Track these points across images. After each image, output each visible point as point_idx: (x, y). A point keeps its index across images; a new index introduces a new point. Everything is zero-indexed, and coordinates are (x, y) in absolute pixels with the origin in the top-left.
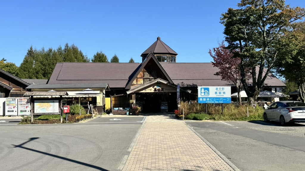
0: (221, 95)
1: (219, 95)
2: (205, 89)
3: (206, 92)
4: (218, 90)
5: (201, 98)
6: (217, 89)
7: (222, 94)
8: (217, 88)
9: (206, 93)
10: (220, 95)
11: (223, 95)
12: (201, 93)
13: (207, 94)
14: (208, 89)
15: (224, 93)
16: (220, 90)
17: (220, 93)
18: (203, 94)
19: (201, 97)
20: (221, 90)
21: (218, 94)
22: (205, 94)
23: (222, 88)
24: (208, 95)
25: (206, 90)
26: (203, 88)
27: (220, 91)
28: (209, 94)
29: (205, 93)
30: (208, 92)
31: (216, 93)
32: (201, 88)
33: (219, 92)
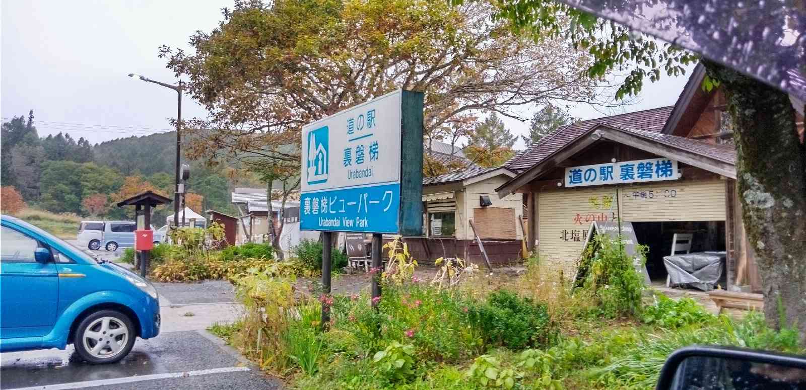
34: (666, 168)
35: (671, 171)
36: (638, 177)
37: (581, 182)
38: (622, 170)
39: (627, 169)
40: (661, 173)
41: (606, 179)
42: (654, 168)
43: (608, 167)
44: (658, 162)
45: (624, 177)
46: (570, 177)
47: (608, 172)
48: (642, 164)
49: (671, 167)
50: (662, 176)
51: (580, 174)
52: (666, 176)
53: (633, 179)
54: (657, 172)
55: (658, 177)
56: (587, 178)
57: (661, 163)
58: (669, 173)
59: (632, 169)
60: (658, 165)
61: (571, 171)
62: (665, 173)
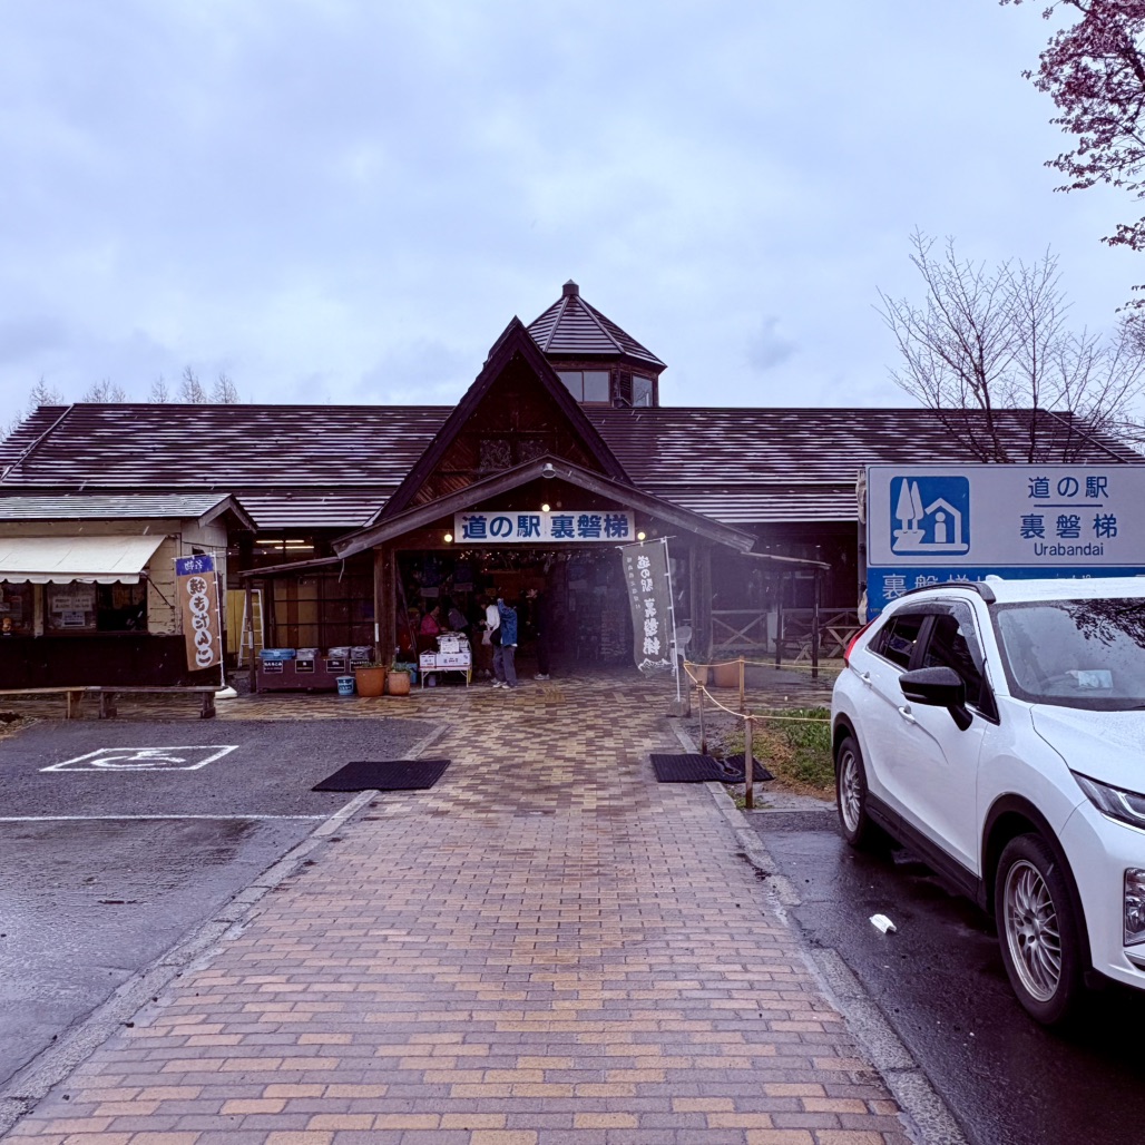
0: (1074, 542)
1: (1057, 550)
2: (931, 489)
3: (940, 517)
4: (1054, 498)
5: (890, 571)
6: (1039, 488)
7: (1087, 536)
8: (1042, 481)
9: (940, 531)
10: (1066, 542)
11: (1096, 542)
12: (896, 524)
13: (950, 539)
14: (956, 492)
15: (1106, 525)
16: (1065, 500)
17: (1068, 527)
18: (910, 539)
19: (889, 560)
20: (1081, 498)
21: (1051, 536)
22: (929, 538)
23: (1090, 481)
24: (958, 545)
25: (940, 502)
26: (911, 480)
27: (1067, 512)
28: (966, 539)
29: (927, 524)
30: (957, 515)
31: (1032, 526)
32: (896, 485)
33: (1062, 520)
34: (619, 524)
35: (626, 530)
36: (580, 535)
37: (485, 537)
38: (554, 523)
39: (563, 522)
40: (612, 532)
41: (528, 534)
42: (603, 524)
43: (532, 517)
44: (608, 516)
45: (556, 533)
46: (465, 527)
47: (531, 524)
48: (584, 516)
49: (626, 524)
50: (613, 535)
51: (484, 524)
52: (619, 536)
53: (573, 536)
54: (607, 529)
55: (608, 536)
56: (495, 529)
57: (611, 517)
58: (623, 532)
59: (571, 523)
60: (607, 520)
61: (465, 519)
62: (618, 532)
